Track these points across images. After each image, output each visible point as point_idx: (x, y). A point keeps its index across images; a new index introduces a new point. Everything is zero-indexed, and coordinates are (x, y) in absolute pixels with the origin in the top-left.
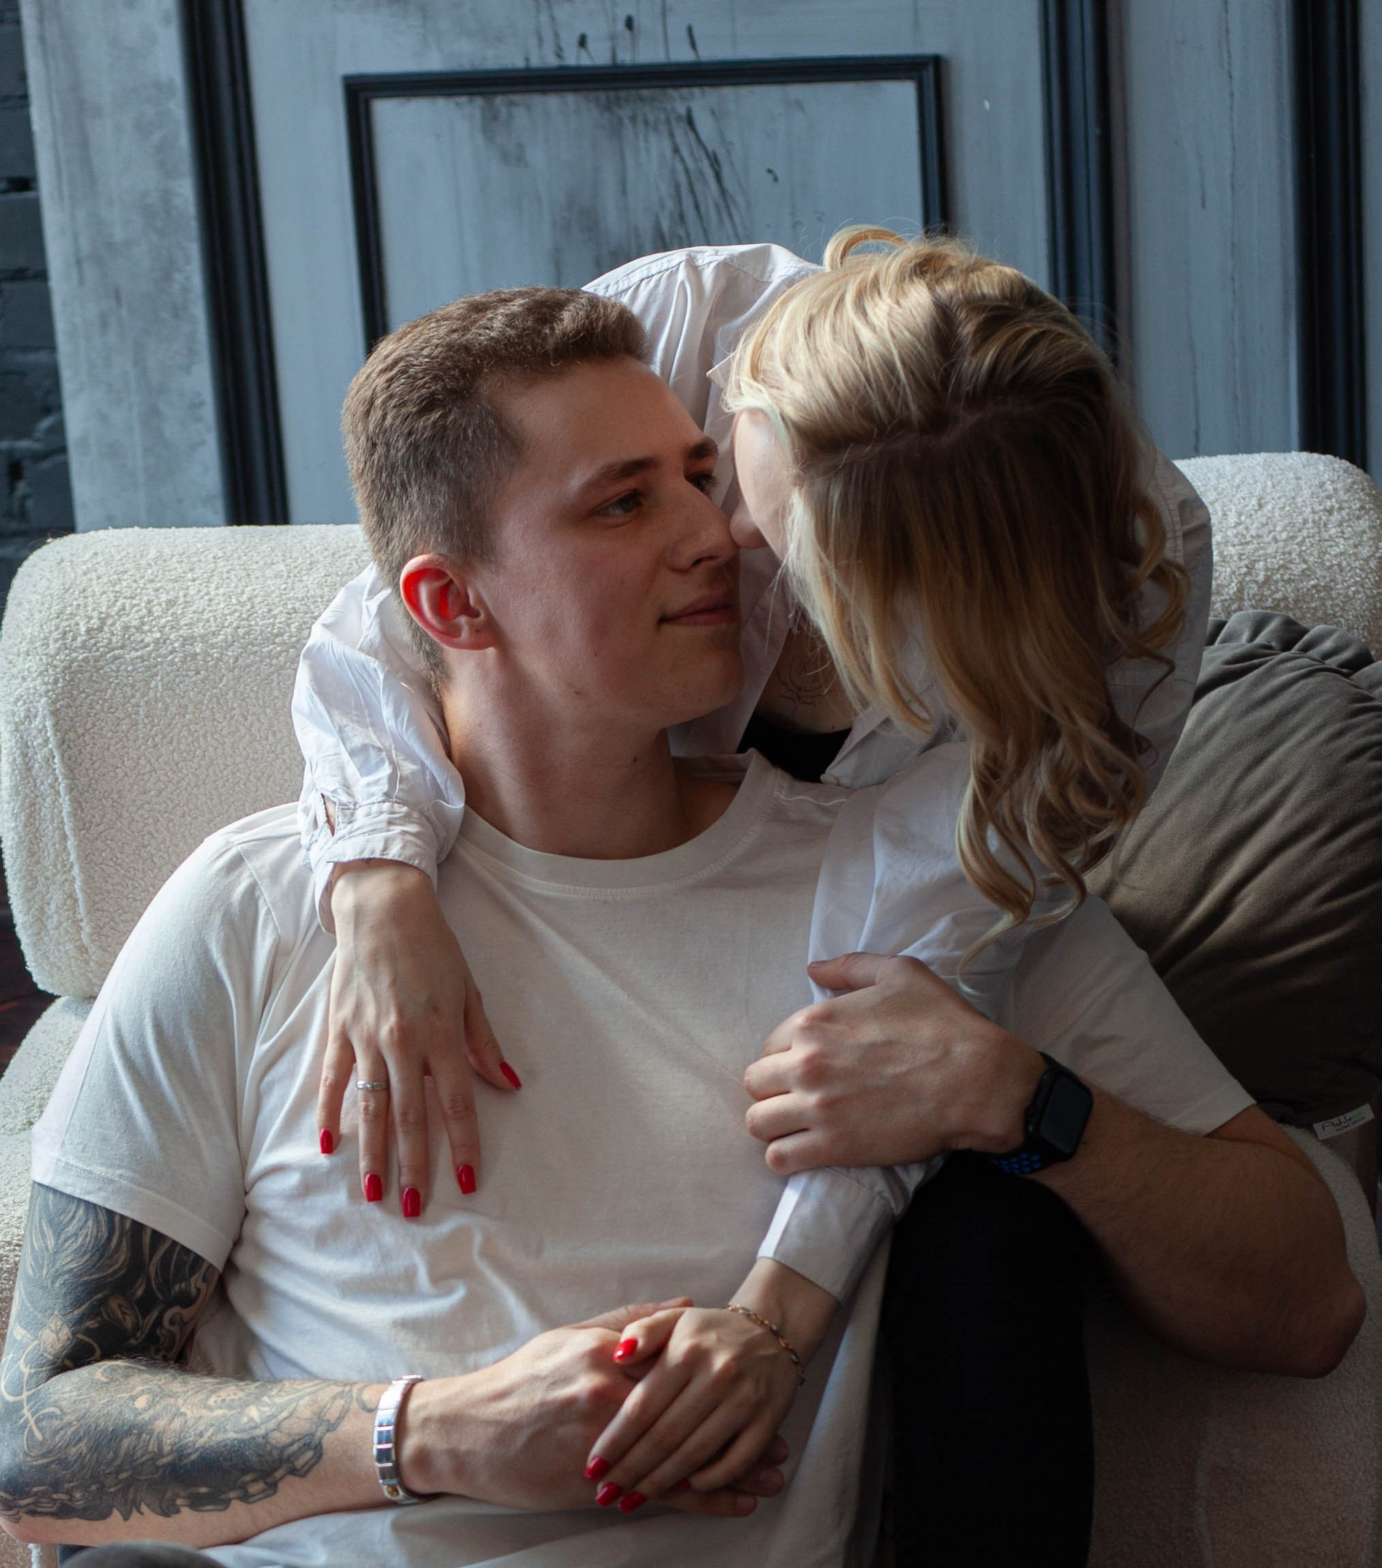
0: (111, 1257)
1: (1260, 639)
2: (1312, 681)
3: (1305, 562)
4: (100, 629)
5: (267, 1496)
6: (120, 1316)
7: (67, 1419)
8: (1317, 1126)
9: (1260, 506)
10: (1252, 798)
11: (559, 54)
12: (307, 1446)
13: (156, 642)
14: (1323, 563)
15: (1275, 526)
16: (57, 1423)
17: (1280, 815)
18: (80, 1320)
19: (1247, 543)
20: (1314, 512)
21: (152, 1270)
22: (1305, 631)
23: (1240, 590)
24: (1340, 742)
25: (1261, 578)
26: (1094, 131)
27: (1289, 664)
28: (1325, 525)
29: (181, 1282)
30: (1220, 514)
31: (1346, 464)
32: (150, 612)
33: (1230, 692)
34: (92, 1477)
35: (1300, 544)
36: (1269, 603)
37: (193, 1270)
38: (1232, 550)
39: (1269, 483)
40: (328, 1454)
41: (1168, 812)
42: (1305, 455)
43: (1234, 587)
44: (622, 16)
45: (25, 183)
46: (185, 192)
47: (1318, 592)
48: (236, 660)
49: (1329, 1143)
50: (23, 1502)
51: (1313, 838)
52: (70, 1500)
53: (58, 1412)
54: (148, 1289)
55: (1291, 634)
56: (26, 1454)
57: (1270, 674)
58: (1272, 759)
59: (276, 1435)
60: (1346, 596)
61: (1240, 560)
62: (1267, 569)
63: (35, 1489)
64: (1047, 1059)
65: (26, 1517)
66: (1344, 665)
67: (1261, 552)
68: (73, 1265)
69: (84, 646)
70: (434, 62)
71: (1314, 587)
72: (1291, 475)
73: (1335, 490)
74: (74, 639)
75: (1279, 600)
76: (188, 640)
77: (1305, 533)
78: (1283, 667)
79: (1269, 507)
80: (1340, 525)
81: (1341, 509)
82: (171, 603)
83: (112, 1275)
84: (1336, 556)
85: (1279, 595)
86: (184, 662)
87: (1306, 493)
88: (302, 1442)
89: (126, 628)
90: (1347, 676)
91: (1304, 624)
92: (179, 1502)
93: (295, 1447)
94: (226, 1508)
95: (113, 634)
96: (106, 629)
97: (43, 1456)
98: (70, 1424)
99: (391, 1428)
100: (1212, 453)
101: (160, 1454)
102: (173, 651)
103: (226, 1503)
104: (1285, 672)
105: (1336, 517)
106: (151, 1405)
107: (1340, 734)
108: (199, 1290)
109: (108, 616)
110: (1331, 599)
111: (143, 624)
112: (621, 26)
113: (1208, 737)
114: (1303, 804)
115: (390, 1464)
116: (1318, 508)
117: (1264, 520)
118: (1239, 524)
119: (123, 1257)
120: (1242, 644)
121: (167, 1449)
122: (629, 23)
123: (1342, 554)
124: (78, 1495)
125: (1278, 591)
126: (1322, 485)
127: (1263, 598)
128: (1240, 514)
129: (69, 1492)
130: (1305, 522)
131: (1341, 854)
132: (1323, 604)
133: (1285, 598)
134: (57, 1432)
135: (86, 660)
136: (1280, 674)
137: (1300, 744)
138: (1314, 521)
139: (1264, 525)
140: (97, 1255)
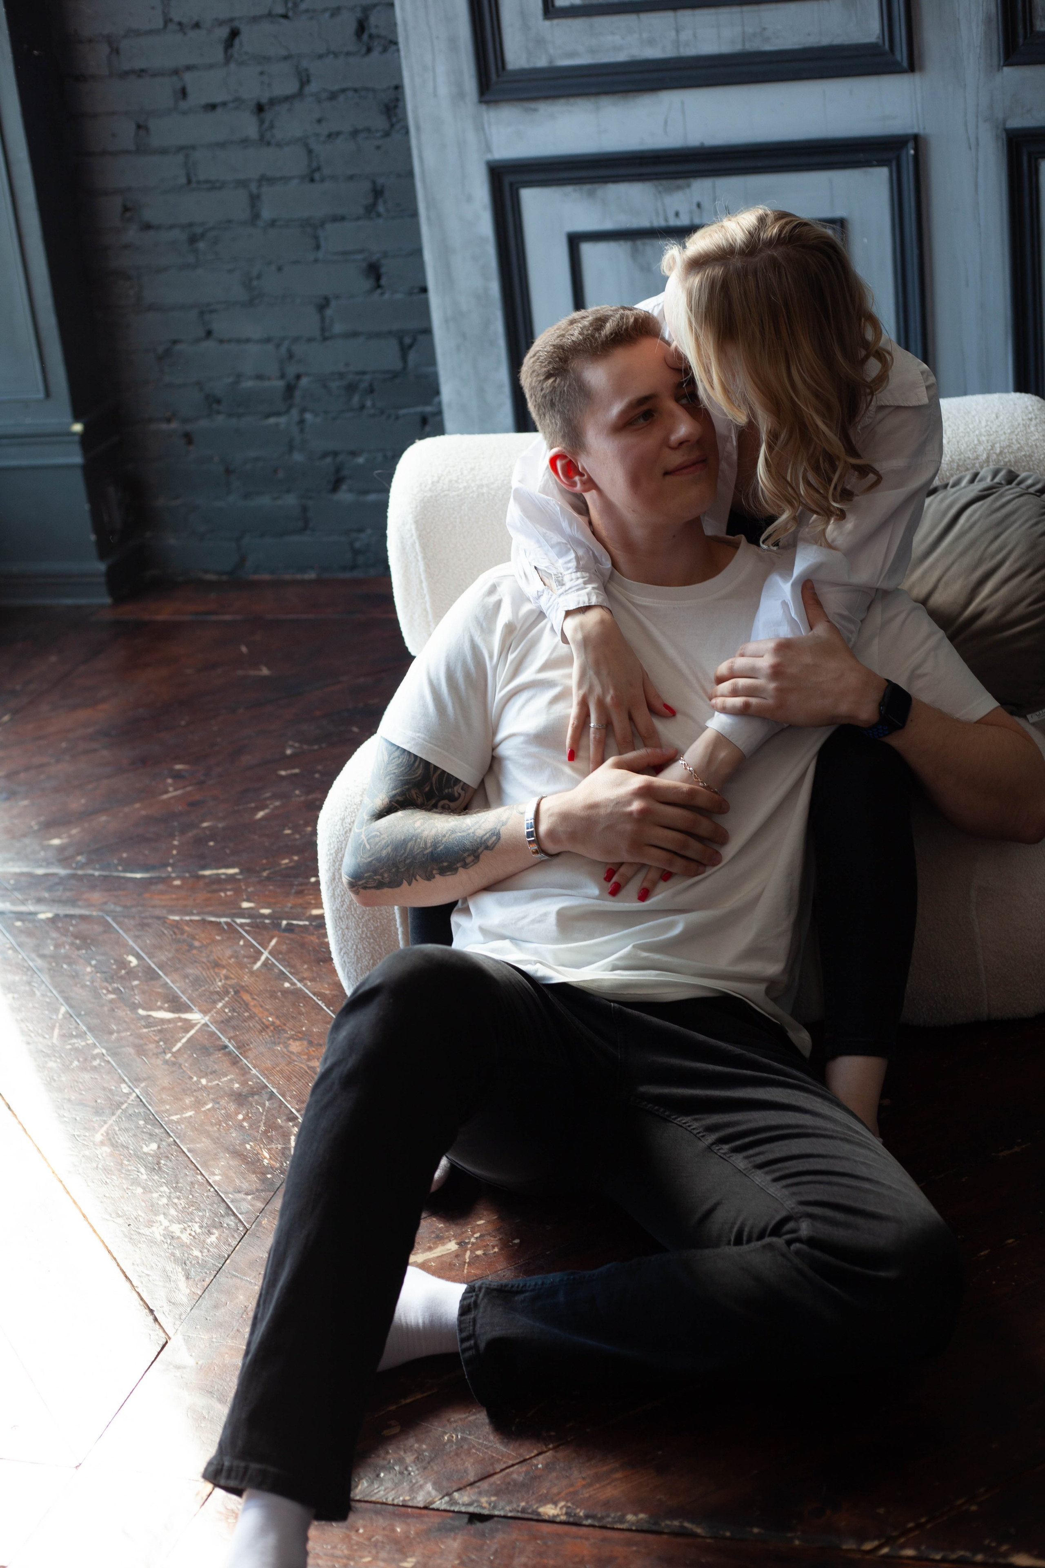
0: (414, 771)
1: (997, 480)
2: (1022, 499)
3: (1019, 443)
4: (438, 482)
5: (475, 863)
6: (415, 797)
7: (382, 837)
8: (1029, 716)
9: (997, 417)
10: (993, 556)
11: (666, 220)
12: (493, 834)
13: (465, 488)
14: (1028, 444)
15: (1004, 426)
16: (377, 839)
17: (1007, 564)
18: (395, 796)
19: (991, 435)
20: (1023, 420)
21: (434, 780)
22: (1017, 476)
23: (988, 457)
24: (1036, 528)
25: (998, 451)
26: (916, 251)
27: (1011, 491)
28: (1029, 426)
29: (448, 788)
30: (977, 421)
31: (1037, 398)
32: (462, 474)
33: (982, 505)
34: (393, 864)
35: (1016, 435)
36: (1002, 463)
37: (455, 785)
38: (984, 438)
39: (1001, 407)
40: (503, 837)
41: (953, 564)
42: (1018, 395)
43: (985, 456)
44: (695, 201)
45: (424, 290)
46: (494, 288)
47: (1026, 458)
48: (503, 495)
49: (1034, 724)
50: (360, 883)
51: (1024, 575)
52: (383, 879)
53: (379, 834)
54: (431, 788)
55: (1011, 478)
56: (361, 857)
57: (1001, 496)
58: (1003, 537)
59: (479, 830)
60: (1040, 459)
61: (988, 442)
62: (1001, 447)
63: (366, 875)
64: (888, 681)
65: (362, 891)
66: (1038, 491)
67: (998, 439)
68: (396, 771)
69: (430, 490)
70: (608, 225)
71: (1024, 455)
72: (1011, 403)
73: (1033, 409)
74: (426, 487)
75: (1007, 462)
76: (480, 486)
77: (1019, 430)
78: (1007, 493)
79: (1001, 418)
80: (1036, 426)
81: (1036, 418)
82: (472, 469)
83: (414, 779)
84: (1034, 441)
85: (1007, 460)
86: (478, 496)
87: (1019, 411)
88: (490, 833)
89: (450, 481)
90: (1039, 496)
91: (1018, 473)
92: (434, 872)
93: (488, 835)
94: (456, 872)
95: (444, 484)
96: (441, 481)
97: (370, 857)
98: (384, 839)
99: (532, 821)
100: (973, 393)
101: (426, 848)
102: (473, 492)
103: (456, 870)
104: (1009, 495)
105: (1034, 422)
106: (422, 824)
107: (1036, 524)
108: (460, 794)
109: (442, 475)
110: (1032, 461)
111: (459, 479)
112: (694, 207)
113: (971, 527)
114: (1019, 558)
115: (533, 839)
116: (1025, 418)
117: (999, 424)
118: (987, 426)
119: (419, 773)
120: (988, 482)
121: (429, 845)
122: (699, 205)
123: (1037, 439)
124: (386, 875)
125: (1006, 457)
126: (1027, 407)
127: (999, 461)
128: (987, 421)
129: (382, 875)
130: (1019, 424)
131: (1038, 582)
132: (1028, 464)
133: (1010, 461)
134: (377, 844)
135: (431, 497)
136: (1006, 496)
137: (1017, 529)
138: (1023, 424)
139: (999, 426)
140: (408, 769)
